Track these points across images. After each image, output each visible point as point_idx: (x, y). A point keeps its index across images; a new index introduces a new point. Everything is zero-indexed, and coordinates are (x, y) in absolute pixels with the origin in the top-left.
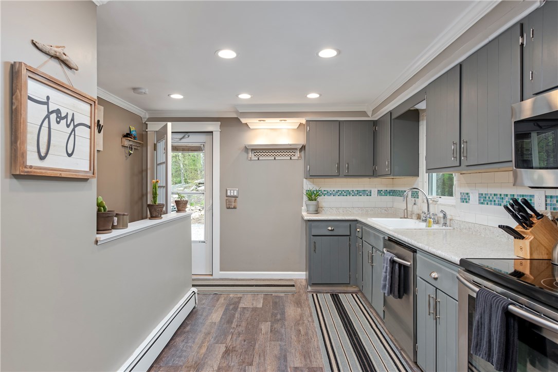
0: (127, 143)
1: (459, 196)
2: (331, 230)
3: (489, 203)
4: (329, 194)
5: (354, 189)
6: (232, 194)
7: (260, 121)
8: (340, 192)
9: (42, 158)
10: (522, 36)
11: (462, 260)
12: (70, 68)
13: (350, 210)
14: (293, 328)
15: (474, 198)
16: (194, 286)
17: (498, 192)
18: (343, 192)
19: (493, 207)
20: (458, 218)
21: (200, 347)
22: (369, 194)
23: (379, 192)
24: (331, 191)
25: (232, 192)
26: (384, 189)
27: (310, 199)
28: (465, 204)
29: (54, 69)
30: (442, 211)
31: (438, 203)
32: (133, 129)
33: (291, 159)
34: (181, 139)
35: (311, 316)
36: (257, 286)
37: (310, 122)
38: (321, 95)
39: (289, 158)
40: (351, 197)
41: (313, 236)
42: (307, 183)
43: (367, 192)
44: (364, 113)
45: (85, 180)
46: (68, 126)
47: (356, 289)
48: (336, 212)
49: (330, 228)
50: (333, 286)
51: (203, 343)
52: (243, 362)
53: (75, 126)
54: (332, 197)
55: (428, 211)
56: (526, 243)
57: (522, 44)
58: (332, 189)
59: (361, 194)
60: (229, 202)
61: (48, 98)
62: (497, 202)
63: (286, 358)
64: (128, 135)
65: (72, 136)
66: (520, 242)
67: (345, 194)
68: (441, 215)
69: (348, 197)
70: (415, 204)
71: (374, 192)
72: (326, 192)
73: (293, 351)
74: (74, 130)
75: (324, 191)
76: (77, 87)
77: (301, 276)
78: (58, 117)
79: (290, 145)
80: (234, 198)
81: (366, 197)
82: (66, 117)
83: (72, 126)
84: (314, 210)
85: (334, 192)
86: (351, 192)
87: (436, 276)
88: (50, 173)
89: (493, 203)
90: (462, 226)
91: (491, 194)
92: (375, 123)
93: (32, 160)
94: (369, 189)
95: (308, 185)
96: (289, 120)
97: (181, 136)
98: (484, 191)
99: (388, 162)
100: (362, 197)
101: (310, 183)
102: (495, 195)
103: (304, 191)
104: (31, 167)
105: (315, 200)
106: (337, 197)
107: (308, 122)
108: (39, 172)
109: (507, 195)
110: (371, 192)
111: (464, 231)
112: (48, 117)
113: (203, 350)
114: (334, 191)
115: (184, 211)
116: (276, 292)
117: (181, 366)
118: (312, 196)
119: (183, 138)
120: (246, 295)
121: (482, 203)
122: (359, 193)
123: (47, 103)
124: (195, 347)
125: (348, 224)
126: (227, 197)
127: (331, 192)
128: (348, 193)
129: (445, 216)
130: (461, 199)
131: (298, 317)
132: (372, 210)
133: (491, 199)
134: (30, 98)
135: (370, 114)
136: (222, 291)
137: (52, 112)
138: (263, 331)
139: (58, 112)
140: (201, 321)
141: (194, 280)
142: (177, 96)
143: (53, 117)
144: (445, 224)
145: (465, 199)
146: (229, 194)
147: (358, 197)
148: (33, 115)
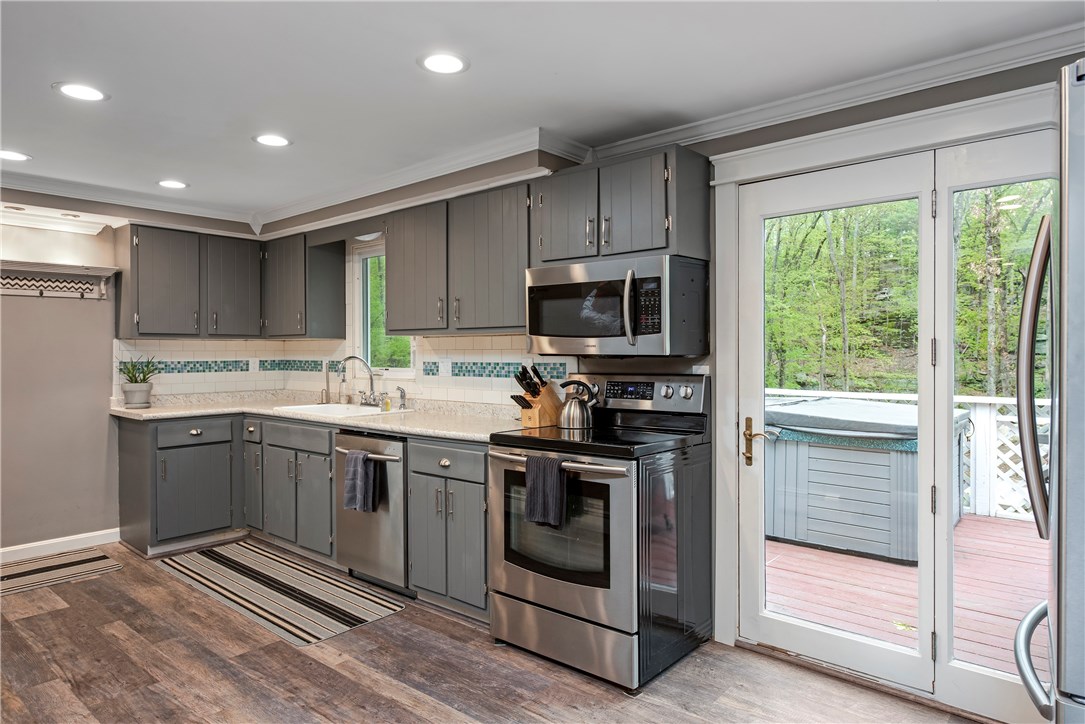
1: (422, 367)
2: (198, 435)
3: (467, 374)
4: (169, 368)
5: (219, 360)
8: (192, 365)
10: (529, 197)
11: (493, 437)
13: (212, 396)
14: (179, 615)
15: (445, 368)
17: (478, 359)
18: (198, 365)
19: (472, 378)
20: (420, 397)
22: (244, 367)
23: (262, 363)
24: (172, 363)
26: (270, 359)
27: (133, 380)
28: (431, 376)
30: (399, 388)
31: (384, 377)
33: (82, 296)
35: (194, 590)
37: (139, 228)
38: (188, 186)
39: (78, 295)
40: (213, 373)
41: (161, 449)
42: (123, 348)
43: (241, 364)
44: (247, 227)
47: (241, 533)
48: (185, 402)
49: (194, 432)
50: (198, 538)
52: (135, 684)
54: (176, 374)
55: (372, 389)
56: (535, 412)
57: (529, 206)
58: (176, 360)
59: (230, 367)
62: (477, 372)
63: (211, 652)
66: (528, 412)
67: (201, 368)
68: (399, 394)
69: (207, 373)
70: (344, 381)
71: (254, 364)
72: (163, 366)
73: (213, 640)
75: (159, 363)
77: (109, 536)
79: (87, 268)
81: (239, 373)
85: (179, 366)
86: (213, 365)
87: (447, 463)
89: (472, 374)
90: (428, 407)
91: (469, 364)
92: (263, 246)
94: (244, 359)
95: (123, 352)
96: (85, 217)
98: (459, 359)
99: (301, 314)
100: (233, 373)
101: (130, 348)
102: (474, 364)
103: (116, 365)
105: (144, 380)
106: (185, 374)
107: (135, 227)
109: (490, 364)
110: (248, 364)
111: (432, 412)
114: (179, 363)
118: (137, 373)
121: (457, 375)
122: (227, 366)
125: (228, 421)
127: (173, 366)
128: (206, 367)
129: (403, 396)
130: (424, 370)
131: (172, 599)
132: (251, 395)
133: (469, 368)
135: (257, 230)
138: (122, 636)
144: (403, 406)
145: (431, 370)
147: (225, 373)
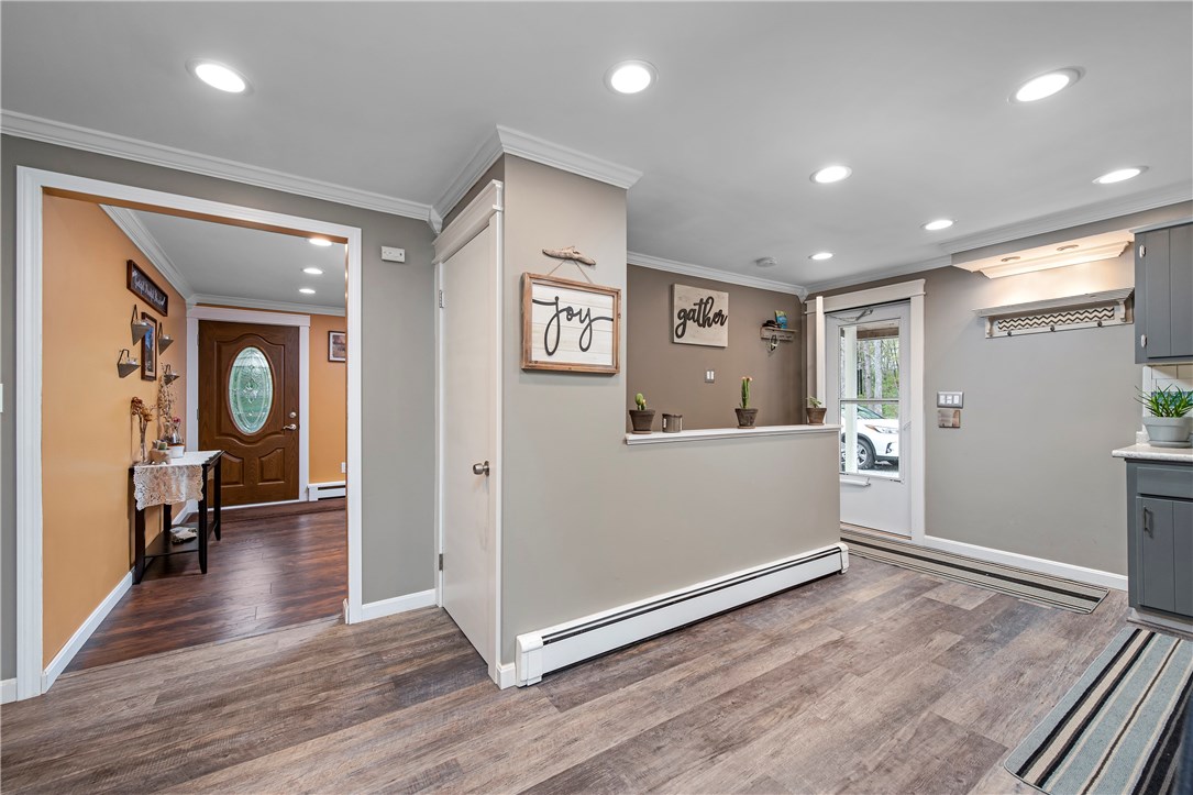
0: (767, 334)
6: (949, 402)
7: (1006, 260)
9: (550, 354)
12: (589, 265)
14: (1008, 665)
16: (843, 539)
21: (803, 621)
25: (950, 398)
27: (1163, 414)
29: (570, 271)
32: (780, 314)
33: (1100, 325)
34: (858, 318)
36: (991, 575)
37: (1145, 236)
38: (1145, 169)
39: (1096, 324)
41: (1143, 495)
45: (611, 375)
46: (582, 322)
51: (812, 618)
52: (850, 667)
53: (591, 321)
60: (943, 415)
61: (557, 298)
63: (938, 698)
64: (768, 324)
65: (588, 330)
73: (966, 695)
74: (590, 324)
76: (597, 282)
77: (1117, 582)
78: (568, 314)
80: (953, 410)
82: (580, 313)
83: (587, 321)
84: (1174, 439)
88: (556, 368)
93: (538, 355)
97: (858, 313)
103: (1145, 397)
104: (536, 362)
107: (1141, 236)
108: (550, 367)
112: (557, 315)
113: (805, 626)
115: (821, 423)
116: (1033, 597)
117: (758, 630)
119: (862, 316)
120: (953, 584)
123: (556, 304)
124: (797, 618)
126: (939, 406)
131: (1044, 654)
134: (534, 301)
136: (911, 566)
137: (562, 311)
138: (933, 644)
139: (569, 310)
140: (835, 592)
141: (844, 531)
142: (822, 256)
143: (563, 315)
146: (942, 402)
148: (540, 316)
